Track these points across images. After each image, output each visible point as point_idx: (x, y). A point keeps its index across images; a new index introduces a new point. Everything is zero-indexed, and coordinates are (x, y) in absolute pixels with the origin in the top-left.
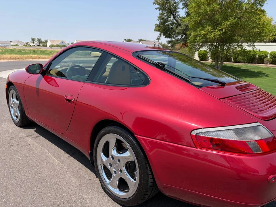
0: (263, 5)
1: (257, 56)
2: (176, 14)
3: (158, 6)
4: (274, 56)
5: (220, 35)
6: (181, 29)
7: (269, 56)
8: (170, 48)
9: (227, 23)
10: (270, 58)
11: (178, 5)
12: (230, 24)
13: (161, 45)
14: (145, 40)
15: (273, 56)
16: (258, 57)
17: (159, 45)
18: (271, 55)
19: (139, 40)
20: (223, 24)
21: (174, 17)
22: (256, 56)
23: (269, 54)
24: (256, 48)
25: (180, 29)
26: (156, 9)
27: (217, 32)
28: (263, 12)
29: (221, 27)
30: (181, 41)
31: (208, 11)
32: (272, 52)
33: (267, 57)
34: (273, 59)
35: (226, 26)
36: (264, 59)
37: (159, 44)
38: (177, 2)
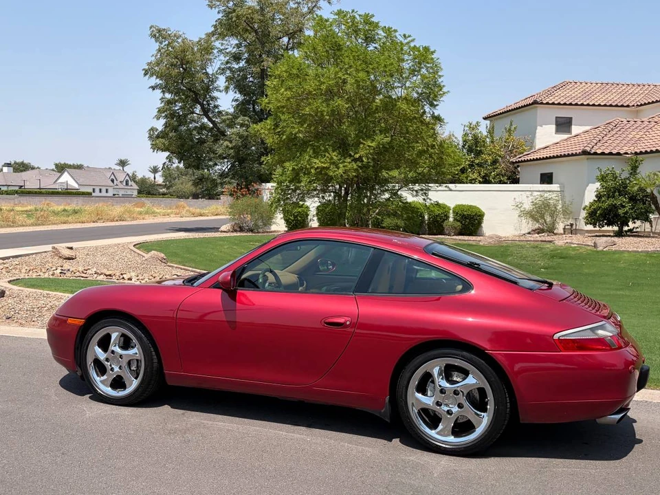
0: (437, 105)
1: (426, 217)
2: (208, 105)
3: (159, 81)
4: (464, 215)
5: (357, 169)
6: (230, 146)
7: (451, 215)
8: (164, 190)
9: (370, 144)
10: (455, 219)
11: (216, 81)
12: (378, 147)
13: (134, 182)
14: (80, 167)
15: (460, 215)
16: (429, 219)
17: (127, 182)
18: (457, 213)
19: (57, 165)
20: (361, 146)
21: (205, 112)
22: (424, 217)
23: (451, 211)
24: (430, 200)
25: (227, 147)
26: (153, 88)
27: (350, 163)
28: (438, 119)
29: (357, 153)
30: (231, 178)
31: (325, 114)
32: (458, 206)
33: (449, 217)
34: (461, 223)
35: (368, 151)
36: (444, 225)
37: (127, 178)
38: (213, 74)
